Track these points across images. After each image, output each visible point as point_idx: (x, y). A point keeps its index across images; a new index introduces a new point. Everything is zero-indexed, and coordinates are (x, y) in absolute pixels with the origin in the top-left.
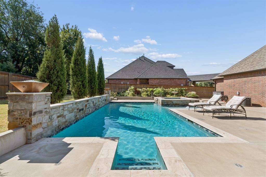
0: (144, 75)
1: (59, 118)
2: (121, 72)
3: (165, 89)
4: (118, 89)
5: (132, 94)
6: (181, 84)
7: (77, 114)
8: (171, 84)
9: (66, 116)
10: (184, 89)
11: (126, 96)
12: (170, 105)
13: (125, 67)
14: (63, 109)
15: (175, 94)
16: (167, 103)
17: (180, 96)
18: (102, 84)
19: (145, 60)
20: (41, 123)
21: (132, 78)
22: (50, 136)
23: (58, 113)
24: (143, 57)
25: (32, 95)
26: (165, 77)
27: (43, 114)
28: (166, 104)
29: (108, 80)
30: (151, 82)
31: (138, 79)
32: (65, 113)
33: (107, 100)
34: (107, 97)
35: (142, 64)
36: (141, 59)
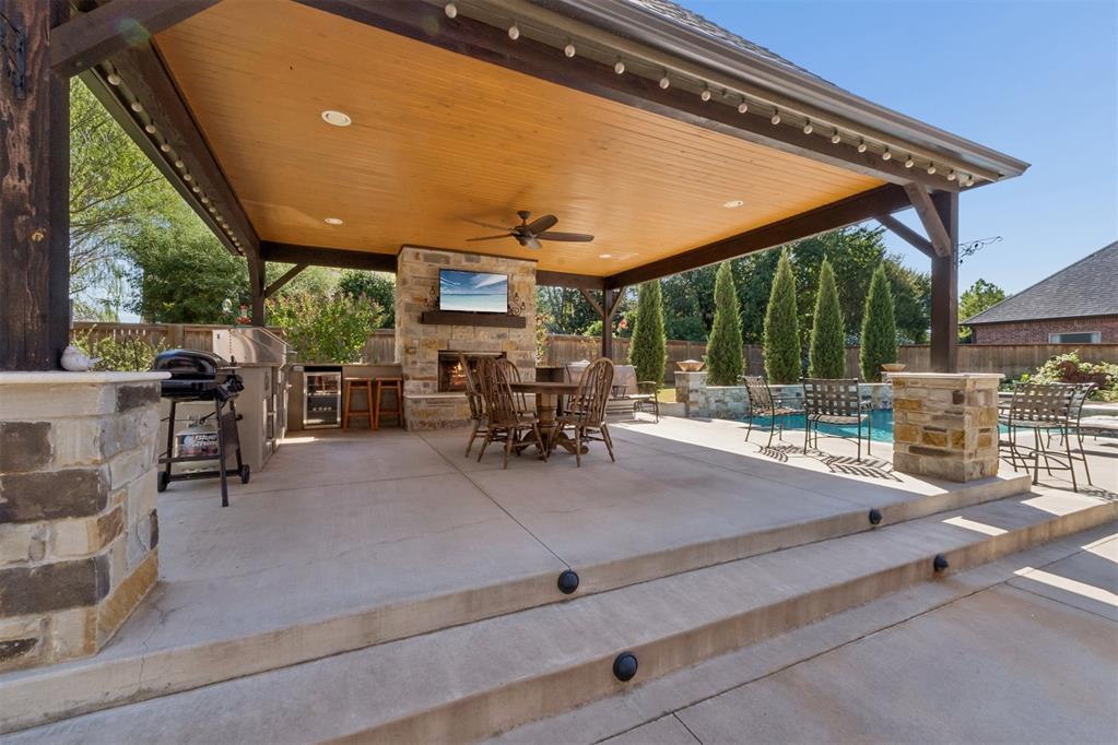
18: (881, 353)
29: (974, 331)
32: (727, 399)
33: (879, 399)
34: (881, 391)
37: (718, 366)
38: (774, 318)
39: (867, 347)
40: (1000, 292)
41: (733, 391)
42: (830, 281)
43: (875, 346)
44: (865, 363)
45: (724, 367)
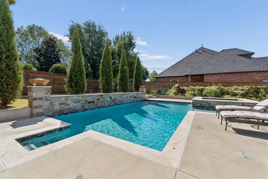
0: (198, 70)
1: (61, 105)
2: (171, 70)
3: (223, 87)
4: (162, 87)
5: (174, 93)
6: (262, 80)
7: (85, 105)
8: (242, 80)
9: (70, 105)
10: (264, 87)
11: (167, 95)
12: (206, 108)
13: (176, 63)
14: (66, 99)
15: (240, 94)
16: (201, 104)
17: (251, 97)
18: (139, 83)
19: (204, 51)
20: (41, 106)
21: (182, 75)
22: (51, 116)
23: (60, 101)
24: (202, 48)
25: (32, 87)
27: (43, 100)
28: (199, 105)
29: (157, 79)
30: (208, 78)
31: (189, 76)
32: (69, 102)
33: (138, 97)
34: (139, 95)
35: (198, 57)
36: (197, 52)
37: (71, 84)
38: (103, 66)
39: (135, 81)
40: (157, 73)
41: (74, 98)
42: (124, 56)
43: (137, 80)
44: (135, 86)
45: (74, 85)
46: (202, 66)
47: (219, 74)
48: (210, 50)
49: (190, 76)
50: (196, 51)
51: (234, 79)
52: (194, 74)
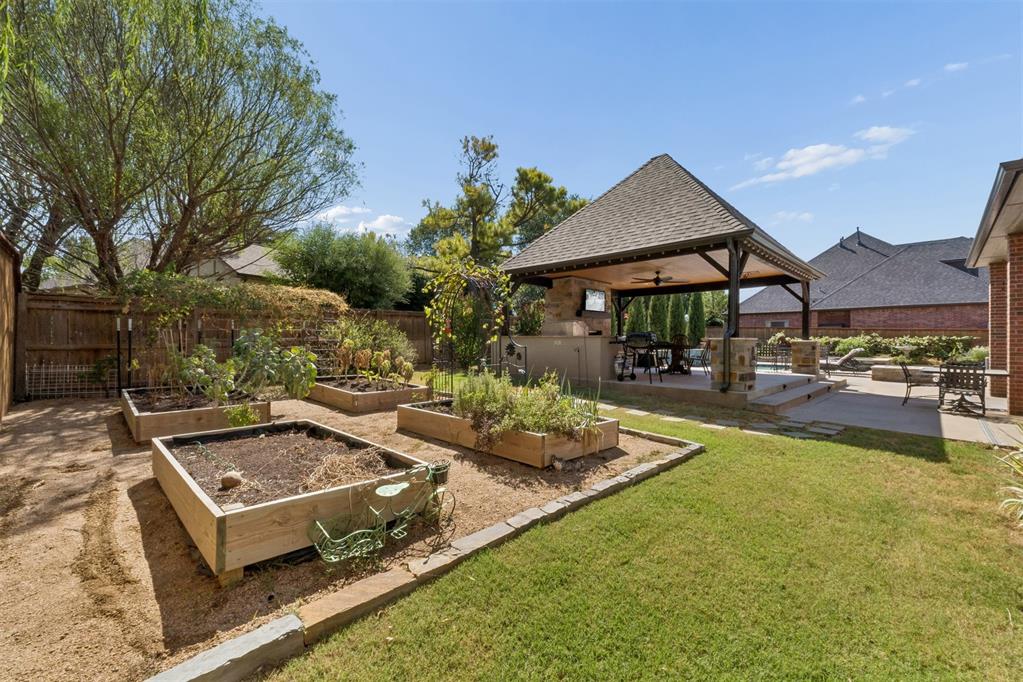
0: (837, 299)
2: (766, 295)
19: (863, 245)
21: (797, 310)
24: (858, 232)
26: (916, 302)
30: (860, 318)
31: (813, 314)
35: (844, 262)
36: (844, 248)
46: (849, 289)
47: (887, 308)
48: (880, 242)
49: (816, 314)
50: (842, 245)
51: (923, 321)
52: (825, 308)
